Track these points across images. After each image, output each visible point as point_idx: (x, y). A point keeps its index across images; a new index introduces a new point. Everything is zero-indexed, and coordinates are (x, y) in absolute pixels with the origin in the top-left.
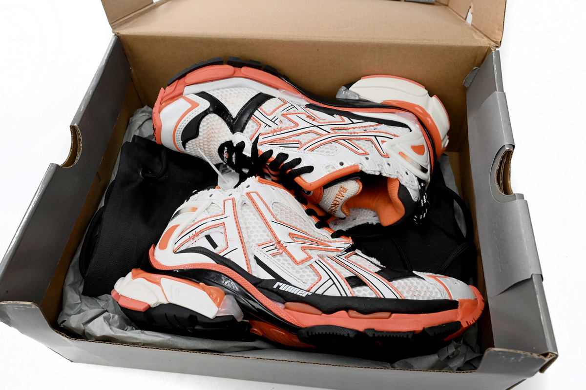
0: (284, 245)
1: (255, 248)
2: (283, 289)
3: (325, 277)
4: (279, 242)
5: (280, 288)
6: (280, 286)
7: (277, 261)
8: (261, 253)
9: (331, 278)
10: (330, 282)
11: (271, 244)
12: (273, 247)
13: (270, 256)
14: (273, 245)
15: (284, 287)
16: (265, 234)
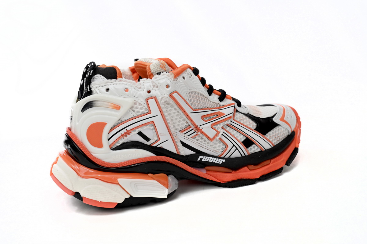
0: (201, 128)
1: (179, 135)
2: (205, 160)
3: (230, 145)
4: (196, 127)
5: (203, 160)
6: (202, 159)
7: (197, 141)
8: (185, 137)
9: (234, 145)
10: (234, 148)
11: (191, 129)
12: (193, 131)
13: (191, 139)
14: (192, 130)
15: (205, 159)
16: (185, 122)
